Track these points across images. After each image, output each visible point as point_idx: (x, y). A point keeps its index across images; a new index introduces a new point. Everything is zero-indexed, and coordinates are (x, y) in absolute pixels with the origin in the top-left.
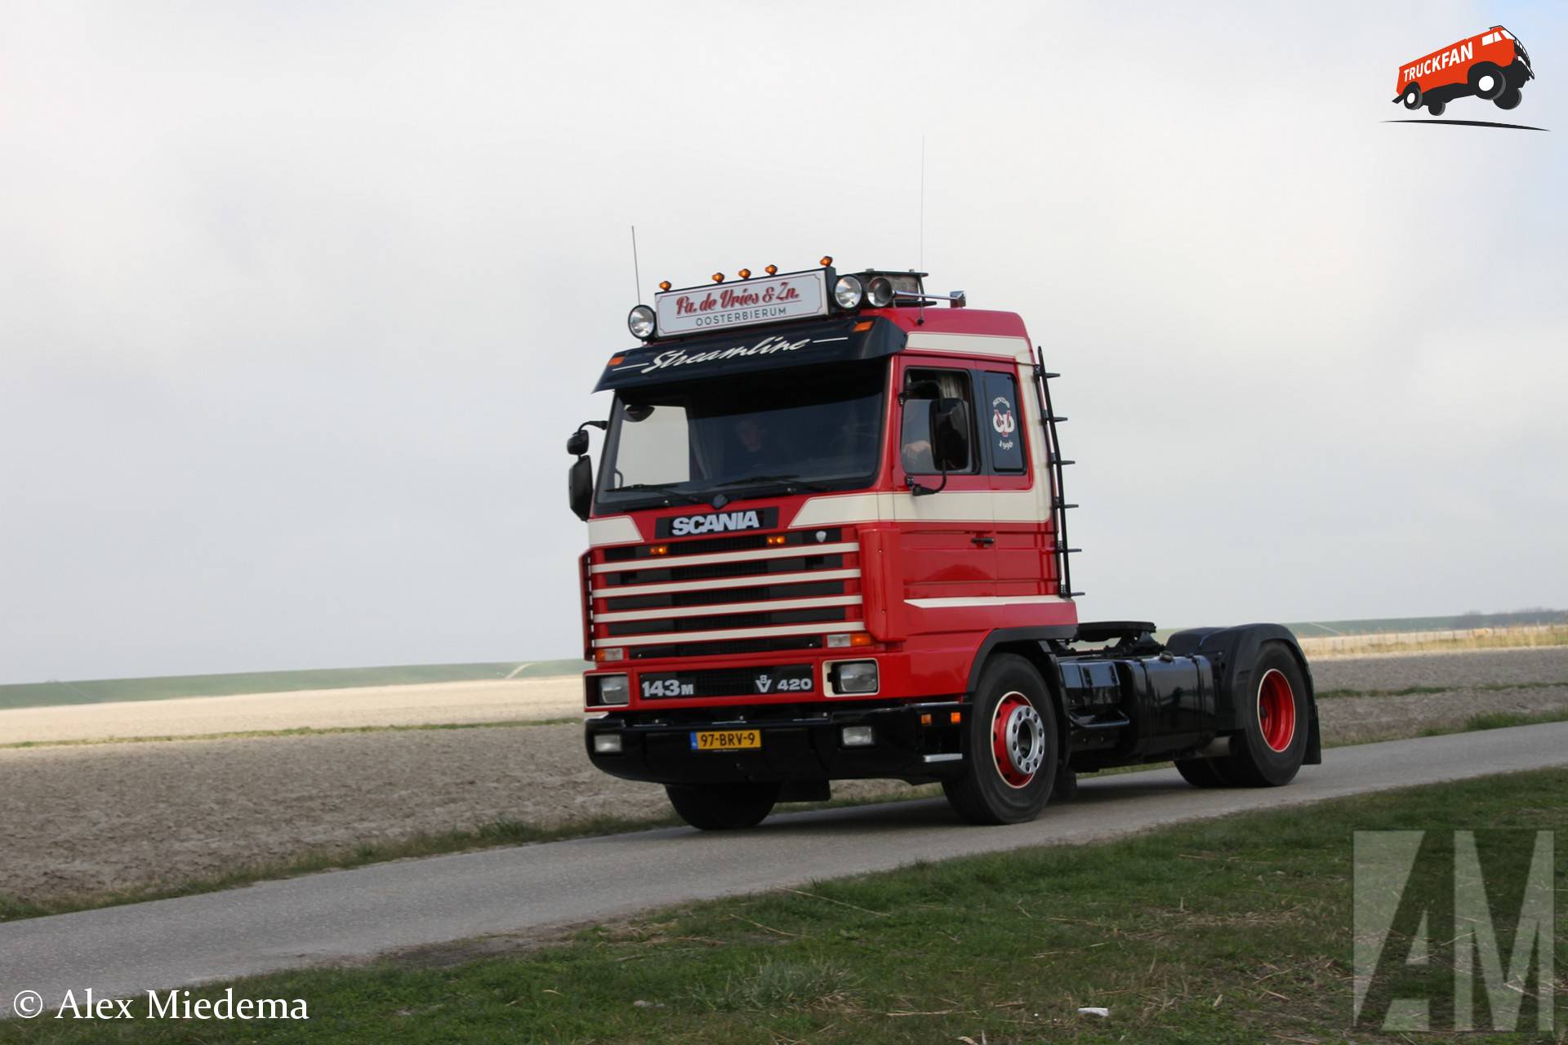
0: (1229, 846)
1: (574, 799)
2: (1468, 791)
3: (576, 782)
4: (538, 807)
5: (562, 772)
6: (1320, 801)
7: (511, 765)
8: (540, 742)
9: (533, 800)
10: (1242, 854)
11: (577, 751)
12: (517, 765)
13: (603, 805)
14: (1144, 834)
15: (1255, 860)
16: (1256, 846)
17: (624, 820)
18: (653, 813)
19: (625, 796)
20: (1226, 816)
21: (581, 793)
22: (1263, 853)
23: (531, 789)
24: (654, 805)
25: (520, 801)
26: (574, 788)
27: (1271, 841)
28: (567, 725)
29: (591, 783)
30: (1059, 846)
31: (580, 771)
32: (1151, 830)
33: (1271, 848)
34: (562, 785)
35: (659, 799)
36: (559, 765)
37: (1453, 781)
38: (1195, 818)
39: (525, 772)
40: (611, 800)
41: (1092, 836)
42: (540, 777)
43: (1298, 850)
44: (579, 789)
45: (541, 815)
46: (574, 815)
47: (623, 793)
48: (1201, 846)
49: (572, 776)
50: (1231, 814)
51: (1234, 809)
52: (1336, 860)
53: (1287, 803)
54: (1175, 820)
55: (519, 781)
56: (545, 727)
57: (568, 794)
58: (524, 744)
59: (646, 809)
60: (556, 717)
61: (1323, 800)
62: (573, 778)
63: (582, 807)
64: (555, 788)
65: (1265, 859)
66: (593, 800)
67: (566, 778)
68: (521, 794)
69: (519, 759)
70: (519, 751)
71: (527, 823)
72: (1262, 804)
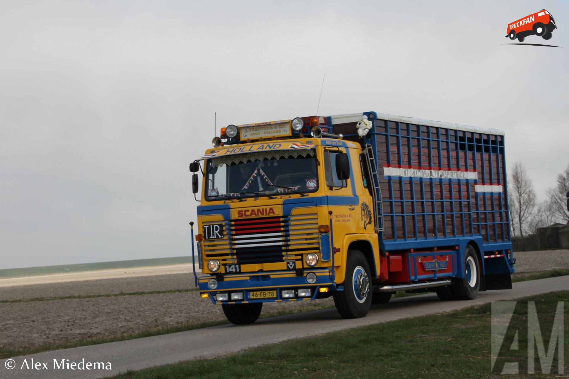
0: (282, 357)
2: (393, 327)
6: (325, 334)
10: (288, 361)
14: (241, 353)
15: (294, 364)
16: (295, 356)
20: (280, 342)
22: (299, 360)
27: (302, 354)
30: (200, 360)
32: (245, 350)
33: (302, 357)
37: (386, 322)
38: (267, 344)
41: (216, 355)
43: (315, 358)
48: (269, 358)
50: (283, 341)
52: (332, 362)
53: (310, 335)
61: (327, 333)
65: (299, 363)
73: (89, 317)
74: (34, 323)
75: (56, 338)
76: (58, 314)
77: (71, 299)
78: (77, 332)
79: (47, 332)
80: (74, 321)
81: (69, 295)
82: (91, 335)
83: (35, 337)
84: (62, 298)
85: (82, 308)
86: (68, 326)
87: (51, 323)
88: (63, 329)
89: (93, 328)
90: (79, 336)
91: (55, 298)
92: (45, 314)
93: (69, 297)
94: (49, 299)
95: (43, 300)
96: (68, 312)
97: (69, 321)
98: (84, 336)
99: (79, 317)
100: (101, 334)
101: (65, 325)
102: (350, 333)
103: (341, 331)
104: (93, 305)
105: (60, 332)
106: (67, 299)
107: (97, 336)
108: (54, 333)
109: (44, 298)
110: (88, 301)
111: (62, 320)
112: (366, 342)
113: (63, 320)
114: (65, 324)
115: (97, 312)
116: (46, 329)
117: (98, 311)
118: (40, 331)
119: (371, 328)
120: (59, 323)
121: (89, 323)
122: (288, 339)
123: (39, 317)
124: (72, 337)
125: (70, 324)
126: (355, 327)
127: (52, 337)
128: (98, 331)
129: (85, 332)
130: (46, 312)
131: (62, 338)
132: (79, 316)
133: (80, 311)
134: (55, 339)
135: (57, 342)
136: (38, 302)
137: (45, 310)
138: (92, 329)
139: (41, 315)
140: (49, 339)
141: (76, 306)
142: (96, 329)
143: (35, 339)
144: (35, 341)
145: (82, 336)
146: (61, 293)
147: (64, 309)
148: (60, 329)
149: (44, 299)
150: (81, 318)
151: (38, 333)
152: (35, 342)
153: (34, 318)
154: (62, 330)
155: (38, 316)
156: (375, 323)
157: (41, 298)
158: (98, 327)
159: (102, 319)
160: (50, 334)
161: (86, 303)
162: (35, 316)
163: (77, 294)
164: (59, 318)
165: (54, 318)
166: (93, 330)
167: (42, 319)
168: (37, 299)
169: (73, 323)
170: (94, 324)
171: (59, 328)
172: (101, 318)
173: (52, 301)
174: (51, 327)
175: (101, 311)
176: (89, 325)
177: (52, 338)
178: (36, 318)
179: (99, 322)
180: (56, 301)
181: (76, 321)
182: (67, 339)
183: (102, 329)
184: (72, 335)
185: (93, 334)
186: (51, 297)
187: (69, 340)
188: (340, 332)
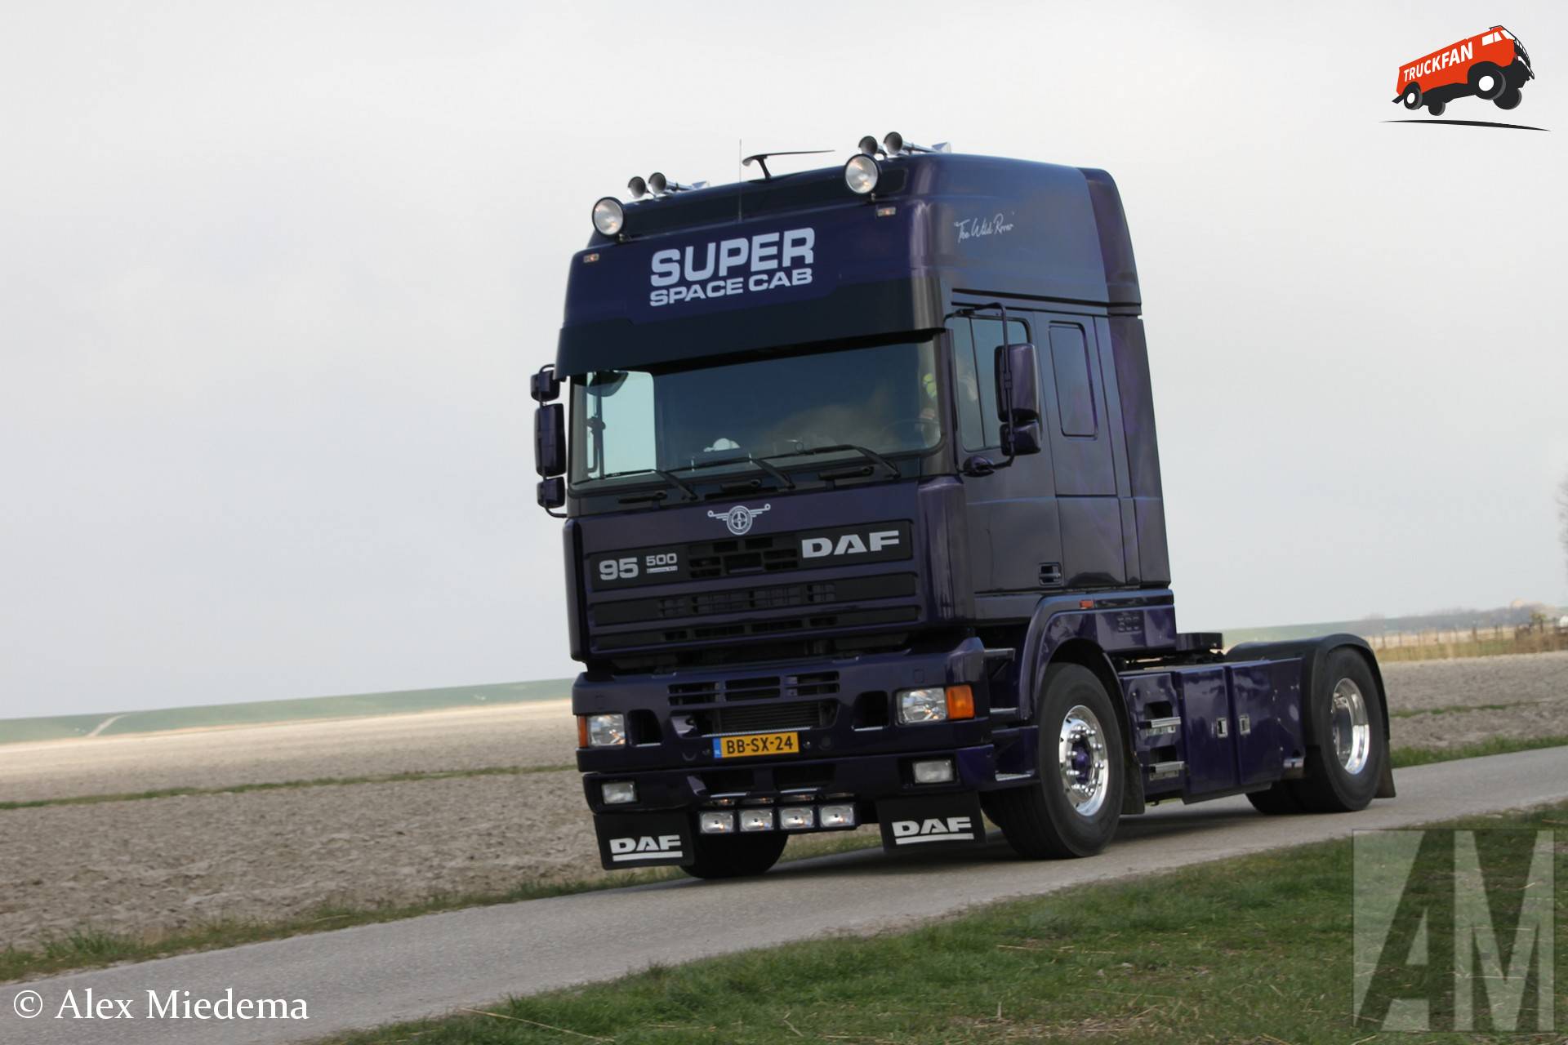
0: (1060, 931)
1: (184, 900)
3: (187, 876)
4: (133, 913)
5: (168, 864)
6: (1178, 868)
7: (95, 857)
8: (138, 823)
9: (127, 903)
10: (1076, 942)
11: (188, 834)
12: (105, 855)
13: (224, 906)
14: (949, 920)
15: (1095, 949)
16: (1096, 930)
17: (253, 924)
18: (296, 914)
19: (257, 892)
20: (1053, 892)
21: (195, 890)
22: (1107, 938)
23: (123, 888)
24: (298, 903)
25: (107, 905)
26: (185, 884)
27: (1114, 923)
28: (175, 797)
29: (209, 875)
30: (840, 939)
31: (193, 861)
32: (960, 913)
33: (1116, 932)
34: (168, 881)
35: (306, 894)
36: (163, 854)
38: (1018, 895)
39: (116, 865)
40: (238, 898)
41: (883, 924)
42: (137, 871)
43: (1151, 934)
44: (192, 886)
45: (137, 923)
46: (184, 921)
47: (253, 888)
48: (1025, 933)
49: (181, 868)
51: (1067, 882)
52: (1199, 946)
53: (1133, 872)
54: (990, 900)
55: (106, 878)
56: (143, 801)
57: (177, 892)
58: (113, 826)
59: (287, 909)
60: (160, 788)
61: (1182, 867)
62: (183, 870)
63: (197, 909)
64: (158, 885)
65: (1107, 948)
66: (213, 899)
67: (173, 871)
68: (108, 895)
69: (107, 847)
70: (106, 836)
71: (118, 936)
72: (1105, 875)
73: (542, 822)
74: (403, 838)
75: (457, 879)
76: (463, 815)
77: (491, 777)
78: (513, 861)
79: (436, 862)
80: (504, 833)
81: (487, 766)
82: (547, 872)
83: (406, 876)
84: (470, 774)
85: (521, 800)
86: (489, 846)
87: (444, 837)
88: (477, 855)
89: (552, 851)
90: (516, 872)
91: (452, 774)
92: (428, 814)
93: (488, 771)
94: (436, 774)
95: (420, 778)
96: (487, 809)
97: (490, 834)
98: (529, 873)
99: (516, 824)
100: (575, 868)
101: (479, 844)
102: (1247, 866)
103: (1222, 860)
104: (551, 792)
105: (467, 863)
106: (483, 777)
107: (564, 873)
108: (453, 864)
109: (423, 772)
110: (536, 782)
111: (470, 832)
112: (1292, 891)
113: (474, 830)
114: (480, 842)
115: (562, 811)
116: (433, 854)
117: (564, 806)
118: (417, 860)
119: (1302, 853)
120: (465, 838)
121: (542, 839)
122: (1075, 882)
123: (413, 824)
124: (500, 877)
125: (492, 842)
126: (1260, 850)
127: (450, 875)
128: (565, 860)
129: (532, 863)
130: (430, 810)
131: (473, 877)
132: (516, 820)
133: (516, 807)
134: (454, 882)
135: (460, 888)
136: (410, 784)
137: (428, 803)
138: (549, 854)
139: (418, 818)
140: (441, 880)
141: (507, 795)
142: (560, 855)
143: (405, 879)
144: (406, 884)
145: (524, 873)
146: (466, 760)
147: (477, 801)
148: (468, 854)
149: (424, 775)
150: (520, 826)
151: (412, 864)
152: (406, 888)
153: (401, 826)
154: (472, 858)
155: (412, 820)
156: (1317, 841)
157: (417, 773)
158: (564, 850)
159: (576, 829)
160: (444, 867)
161: (533, 787)
162: (403, 819)
163: (507, 764)
164: (463, 827)
165: (453, 827)
166: (552, 856)
167: (420, 827)
168: (406, 776)
169: (500, 840)
170: (555, 842)
171: (465, 852)
172: (571, 826)
173: (444, 780)
174: (445, 848)
175: (573, 807)
176: (542, 845)
177: (448, 878)
178: (406, 826)
179: (567, 836)
180: (455, 780)
181: (508, 835)
182: (486, 880)
183: (577, 855)
184: (500, 871)
185: (552, 868)
186: (441, 771)
187: (493, 884)
188: (1220, 864)
